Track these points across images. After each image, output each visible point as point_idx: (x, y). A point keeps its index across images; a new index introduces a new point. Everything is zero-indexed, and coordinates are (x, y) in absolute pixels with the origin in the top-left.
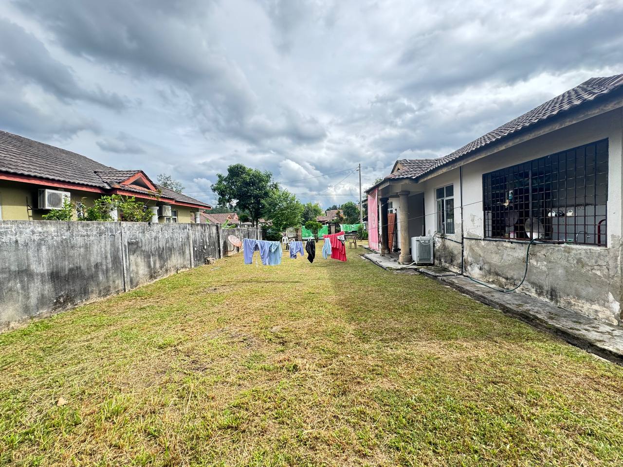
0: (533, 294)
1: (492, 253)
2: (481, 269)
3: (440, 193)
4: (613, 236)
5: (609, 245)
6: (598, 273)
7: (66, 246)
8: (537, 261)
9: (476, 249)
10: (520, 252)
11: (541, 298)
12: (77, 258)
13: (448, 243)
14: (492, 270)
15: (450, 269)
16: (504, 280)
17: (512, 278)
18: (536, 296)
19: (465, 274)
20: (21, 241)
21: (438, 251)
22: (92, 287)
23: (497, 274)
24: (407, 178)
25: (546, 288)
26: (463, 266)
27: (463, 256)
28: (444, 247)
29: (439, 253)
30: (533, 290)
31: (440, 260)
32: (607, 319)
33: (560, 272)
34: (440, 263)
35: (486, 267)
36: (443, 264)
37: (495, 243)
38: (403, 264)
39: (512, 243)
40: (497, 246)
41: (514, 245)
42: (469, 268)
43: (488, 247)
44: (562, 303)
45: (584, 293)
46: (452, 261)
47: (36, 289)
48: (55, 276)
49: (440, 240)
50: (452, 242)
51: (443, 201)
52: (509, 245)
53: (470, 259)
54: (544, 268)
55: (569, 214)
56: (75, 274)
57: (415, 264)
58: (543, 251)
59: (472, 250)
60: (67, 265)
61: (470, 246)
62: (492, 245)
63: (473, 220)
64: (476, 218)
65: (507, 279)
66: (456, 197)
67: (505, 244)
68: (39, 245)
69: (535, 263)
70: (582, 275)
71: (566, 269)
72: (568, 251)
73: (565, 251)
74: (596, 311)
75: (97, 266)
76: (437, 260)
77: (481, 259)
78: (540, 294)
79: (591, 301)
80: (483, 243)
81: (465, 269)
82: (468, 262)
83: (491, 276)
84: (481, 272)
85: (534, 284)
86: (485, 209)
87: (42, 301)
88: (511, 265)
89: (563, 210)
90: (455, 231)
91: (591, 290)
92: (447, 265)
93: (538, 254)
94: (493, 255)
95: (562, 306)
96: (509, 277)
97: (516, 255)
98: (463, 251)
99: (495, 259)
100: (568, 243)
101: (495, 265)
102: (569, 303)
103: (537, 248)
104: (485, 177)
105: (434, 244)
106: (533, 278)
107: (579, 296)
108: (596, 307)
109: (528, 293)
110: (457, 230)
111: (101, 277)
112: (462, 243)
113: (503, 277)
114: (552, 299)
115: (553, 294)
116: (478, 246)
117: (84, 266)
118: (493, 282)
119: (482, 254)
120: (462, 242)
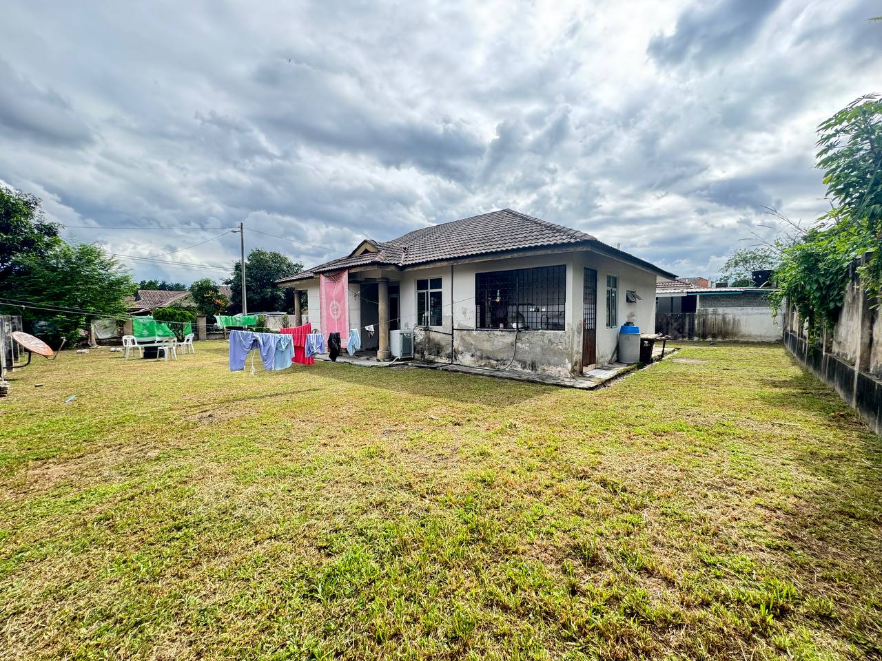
0: (519, 368)
1: (483, 341)
2: (472, 356)
3: (422, 285)
4: (568, 324)
5: (566, 330)
6: (560, 347)
8: (522, 344)
9: (468, 339)
10: (509, 338)
11: (525, 370)
13: (433, 335)
14: (484, 355)
15: (436, 361)
16: (495, 362)
17: (502, 359)
18: (522, 370)
19: (455, 363)
21: (419, 344)
23: (489, 358)
24: (394, 264)
25: (528, 363)
26: (453, 355)
27: (453, 346)
28: (429, 340)
29: (421, 346)
30: (519, 366)
31: (423, 353)
32: (565, 375)
33: (538, 349)
34: (422, 357)
35: (478, 353)
36: (427, 356)
37: (486, 332)
38: (384, 361)
39: (502, 331)
40: (489, 335)
41: (504, 333)
42: (459, 356)
43: (480, 337)
44: (539, 371)
45: (552, 361)
46: (438, 352)
49: (423, 332)
50: (438, 334)
51: (427, 293)
52: (499, 333)
53: (460, 349)
54: (527, 349)
55: (544, 310)
57: (398, 360)
58: (526, 336)
59: (462, 339)
61: (461, 336)
62: (484, 334)
63: (464, 313)
64: (468, 311)
65: (498, 361)
66: (445, 290)
67: (496, 333)
69: (520, 346)
70: (551, 350)
71: (542, 348)
72: (543, 335)
73: (541, 335)
74: (559, 371)
76: (418, 353)
77: (473, 347)
78: (524, 368)
79: (556, 365)
80: (475, 333)
81: (455, 358)
82: (459, 351)
83: (483, 361)
84: (473, 359)
85: (519, 361)
86: (477, 304)
88: (501, 349)
89: (539, 307)
90: (443, 323)
91: (556, 359)
92: (433, 357)
93: (523, 338)
94: (485, 343)
95: (539, 372)
96: (499, 359)
97: (505, 341)
98: (453, 341)
99: (487, 346)
100: (542, 329)
101: (487, 351)
102: (544, 370)
103: (522, 334)
104: (477, 276)
105: (414, 337)
106: (519, 357)
107: (549, 364)
108: (559, 369)
109: (515, 369)
110: (446, 321)
112: (452, 335)
113: (494, 360)
114: (532, 370)
115: (533, 366)
116: (470, 336)
118: (485, 365)
119: (473, 343)
120: (453, 333)
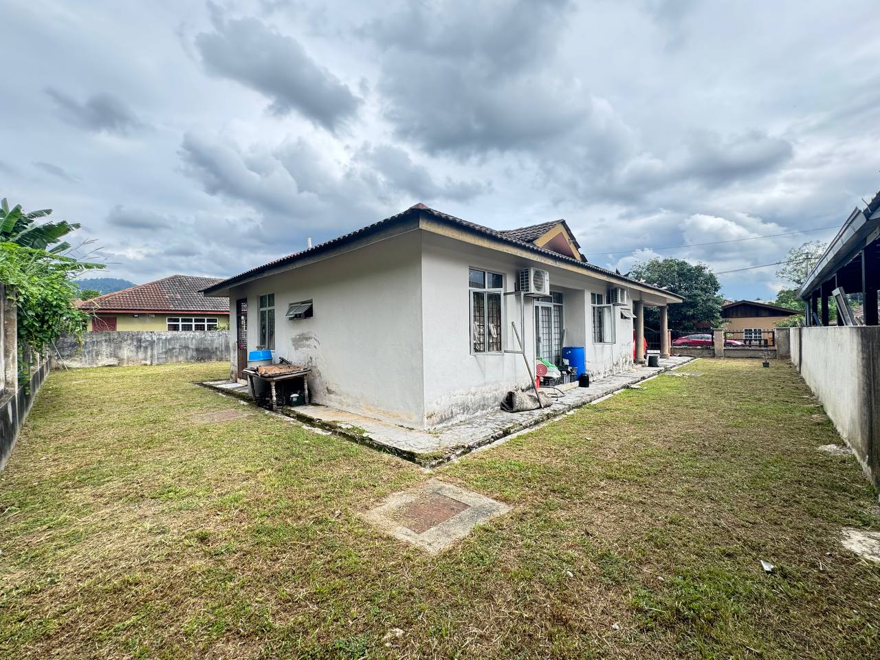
7: (202, 340)
12: (207, 344)
20: (186, 337)
22: (213, 356)
47: (190, 353)
48: (197, 350)
56: (206, 350)
60: (202, 347)
68: (192, 339)
75: (216, 348)
87: (192, 357)
111: (218, 353)
117: (210, 348)
